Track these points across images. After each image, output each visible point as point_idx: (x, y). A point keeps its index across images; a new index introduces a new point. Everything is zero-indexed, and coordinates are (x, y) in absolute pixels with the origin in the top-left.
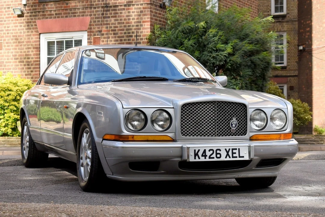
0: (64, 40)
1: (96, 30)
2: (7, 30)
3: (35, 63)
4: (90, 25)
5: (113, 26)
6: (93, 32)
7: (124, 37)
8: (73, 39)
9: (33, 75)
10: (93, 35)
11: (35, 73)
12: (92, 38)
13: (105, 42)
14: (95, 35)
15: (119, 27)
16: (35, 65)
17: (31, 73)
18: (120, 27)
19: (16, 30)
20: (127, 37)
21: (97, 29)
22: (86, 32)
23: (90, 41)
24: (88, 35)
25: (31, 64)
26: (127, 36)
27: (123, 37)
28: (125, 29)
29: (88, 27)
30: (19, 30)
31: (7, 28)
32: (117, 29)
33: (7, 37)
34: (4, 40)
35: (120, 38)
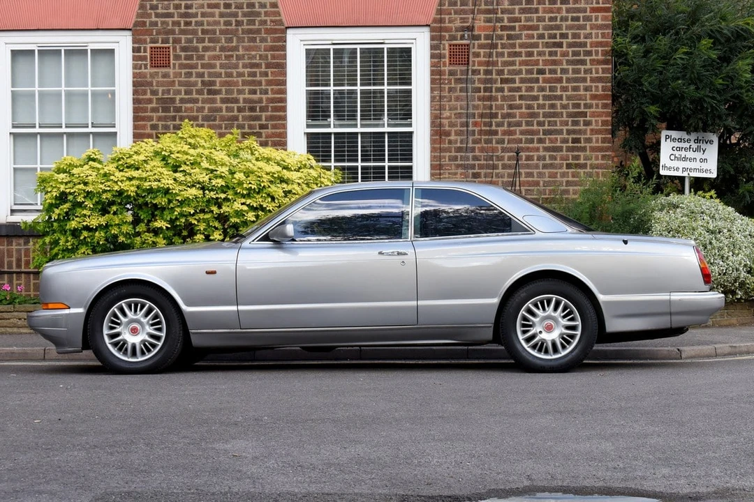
0: (358, 47)
1: (456, 25)
2: (186, 15)
3: (271, 105)
4: (440, 12)
5: (505, 16)
6: (448, 30)
7: (538, 47)
8: (385, 47)
9: (266, 137)
10: (447, 38)
11: (273, 131)
12: (444, 45)
13: (484, 57)
14: (453, 38)
15: (523, 19)
16: (272, 111)
17: (261, 131)
18: (527, 20)
19: (213, 15)
20: (547, 47)
21: (458, 24)
22: (427, 30)
23: (440, 54)
24: (432, 38)
25: (260, 108)
26: (547, 43)
27: (536, 45)
28: (541, 27)
29: (433, 15)
30: (222, 15)
31: (183, 10)
32: (517, 24)
33: (183, 32)
34: (176, 41)
35: (527, 47)
